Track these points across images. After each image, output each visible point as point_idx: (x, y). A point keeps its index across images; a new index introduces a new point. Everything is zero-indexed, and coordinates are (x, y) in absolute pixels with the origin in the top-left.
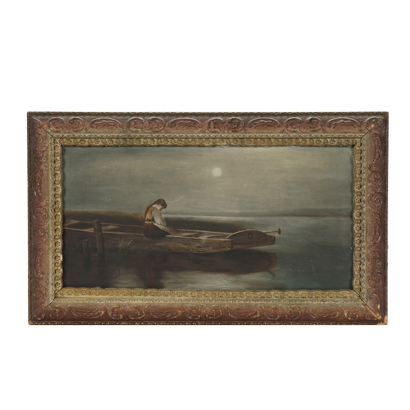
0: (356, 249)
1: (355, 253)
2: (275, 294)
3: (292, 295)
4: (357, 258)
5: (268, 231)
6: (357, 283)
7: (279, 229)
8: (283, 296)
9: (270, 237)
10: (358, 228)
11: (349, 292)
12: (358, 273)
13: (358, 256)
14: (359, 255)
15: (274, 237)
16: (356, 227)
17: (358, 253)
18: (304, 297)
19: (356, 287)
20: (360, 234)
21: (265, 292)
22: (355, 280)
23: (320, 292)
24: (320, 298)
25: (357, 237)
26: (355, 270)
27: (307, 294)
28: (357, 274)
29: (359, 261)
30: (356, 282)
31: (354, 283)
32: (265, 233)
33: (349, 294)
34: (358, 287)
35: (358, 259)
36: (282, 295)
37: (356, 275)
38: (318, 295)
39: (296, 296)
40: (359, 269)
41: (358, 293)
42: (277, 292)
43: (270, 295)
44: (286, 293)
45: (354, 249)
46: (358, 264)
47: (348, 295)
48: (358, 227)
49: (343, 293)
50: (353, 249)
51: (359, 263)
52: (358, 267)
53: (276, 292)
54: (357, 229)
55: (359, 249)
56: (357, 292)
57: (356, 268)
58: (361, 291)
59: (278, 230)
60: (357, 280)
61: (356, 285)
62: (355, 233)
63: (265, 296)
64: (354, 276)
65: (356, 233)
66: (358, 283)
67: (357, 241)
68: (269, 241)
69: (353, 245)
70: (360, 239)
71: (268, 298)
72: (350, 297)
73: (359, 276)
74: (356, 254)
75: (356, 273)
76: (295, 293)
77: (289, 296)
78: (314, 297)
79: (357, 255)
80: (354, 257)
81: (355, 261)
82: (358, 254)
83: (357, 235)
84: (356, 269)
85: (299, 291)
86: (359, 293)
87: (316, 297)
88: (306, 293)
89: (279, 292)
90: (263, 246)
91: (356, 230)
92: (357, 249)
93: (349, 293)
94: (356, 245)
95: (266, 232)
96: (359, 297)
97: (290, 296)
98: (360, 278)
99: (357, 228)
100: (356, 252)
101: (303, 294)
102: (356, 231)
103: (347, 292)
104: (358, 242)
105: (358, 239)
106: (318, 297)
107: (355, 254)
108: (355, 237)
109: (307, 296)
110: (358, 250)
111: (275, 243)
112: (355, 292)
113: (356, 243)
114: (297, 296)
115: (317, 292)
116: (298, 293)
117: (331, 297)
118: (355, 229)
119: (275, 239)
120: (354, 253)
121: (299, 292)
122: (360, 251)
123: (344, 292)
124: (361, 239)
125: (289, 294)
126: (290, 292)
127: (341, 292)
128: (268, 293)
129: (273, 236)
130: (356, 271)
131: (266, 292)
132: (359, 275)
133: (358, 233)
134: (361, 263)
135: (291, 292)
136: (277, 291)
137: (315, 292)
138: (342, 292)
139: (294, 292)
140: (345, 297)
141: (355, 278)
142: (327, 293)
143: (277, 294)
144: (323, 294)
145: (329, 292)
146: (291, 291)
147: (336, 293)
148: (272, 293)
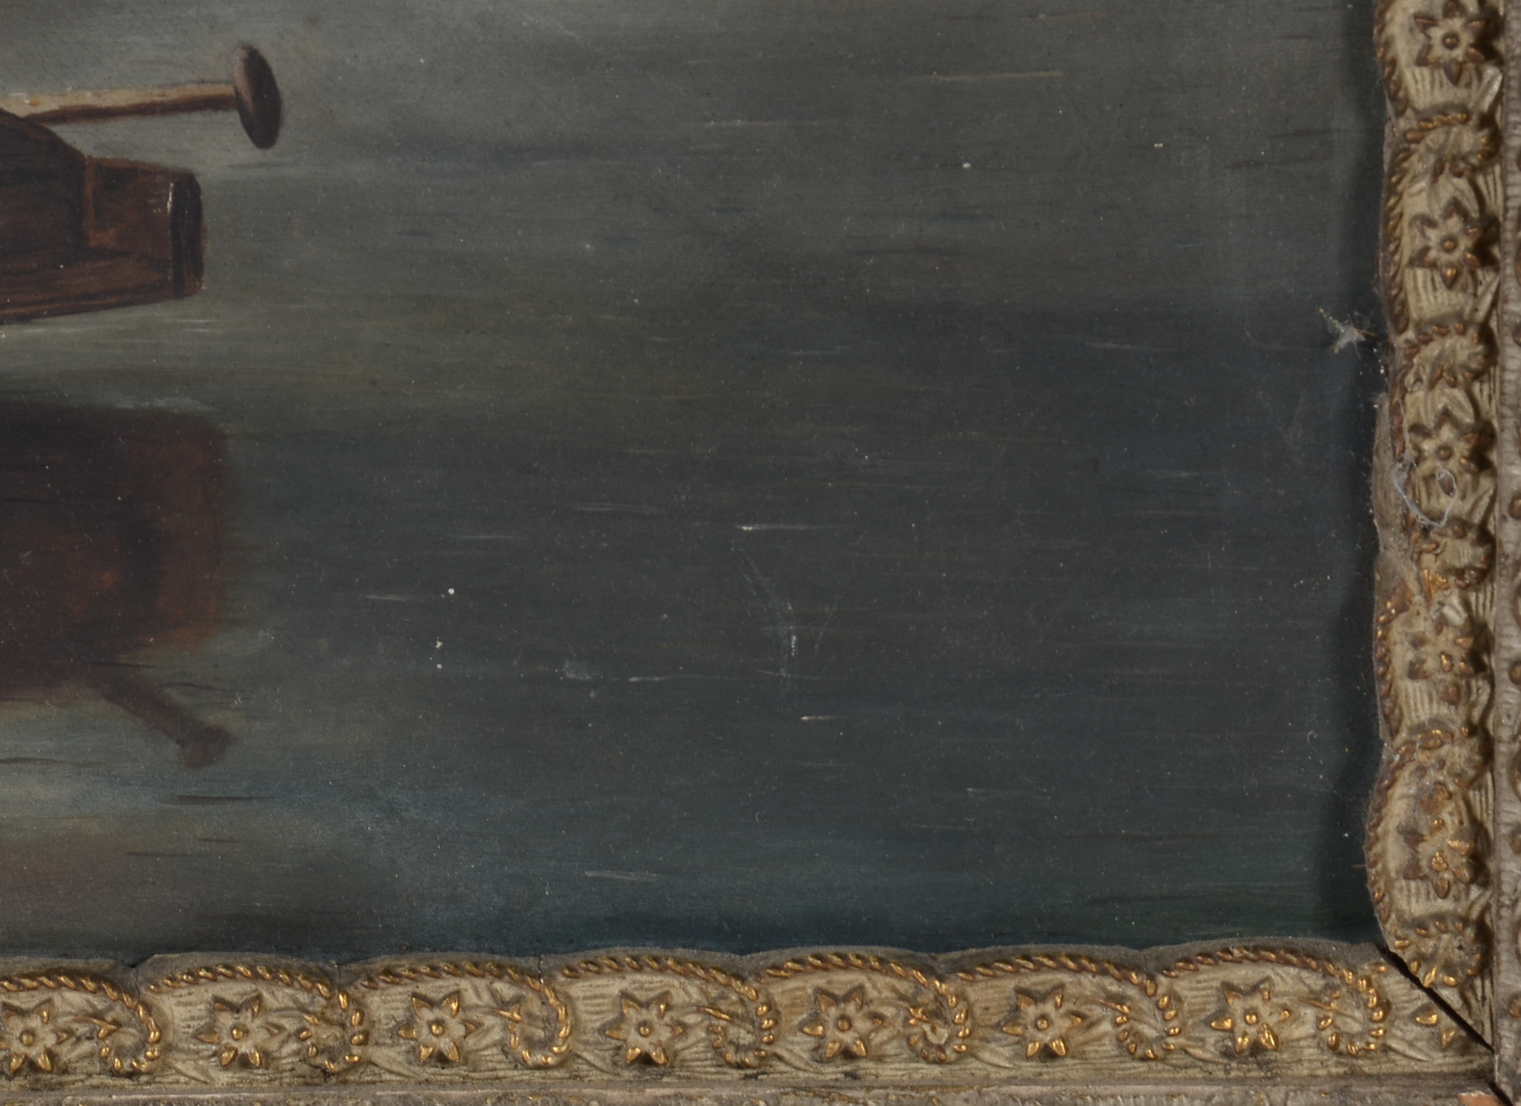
0: (1414, 348)
1: (1395, 410)
2: (226, 1019)
3: (472, 1027)
4: (1429, 478)
5: (88, 99)
6: (1425, 848)
7: (257, 68)
8: (346, 1046)
9: (124, 178)
10: (1451, 41)
11: (1315, 981)
12: (1444, 710)
13: (1445, 452)
14: (1462, 448)
15: (187, 185)
16: (1425, 21)
17: (1446, 416)
18: (645, 1060)
19: (1413, 902)
20: (1487, 121)
21: (72, 1000)
22: (1398, 806)
23: (880, 980)
24: (888, 1072)
25: (1437, 172)
26: (1402, 655)
27: (699, 1009)
28: (1436, 722)
29: (1461, 526)
30: (1412, 836)
31: (1390, 853)
32: (36, 122)
33: (1309, 1013)
34: (1446, 905)
35: (1450, 505)
36: (327, 1035)
37: (1419, 728)
38: (862, 1025)
39: (531, 1043)
40: (1453, 644)
41: (1450, 996)
42: (248, 987)
43: (142, 1045)
44: (386, 1004)
45: (1389, 348)
46: (1448, 571)
47: (1294, 1018)
48: (1456, 24)
49: (1229, 988)
50: (1375, 345)
51: (1466, 553)
52: (1442, 623)
53: (232, 991)
54: (1439, 51)
55: (1464, 348)
56: (1428, 979)
57: (1423, 626)
58: (1486, 967)
59: (229, 76)
60: (1427, 802)
61: (1413, 871)
62: (1403, 105)
63: (68, 1053)
64: (1390, 752)
65: (1424, 117)
66: (1446, 844)
67: (1434, 236)
68: (107, 238)
69: (1378, 291)
70: (1471, 205)
71: (115, 1073)
72: (1334, 1048)
73: (1460, 754)
74: (1418, 429)
75: (1418, 703)
76: (518, 1000)
77: (432, 1041)
78: (797, 1047)
79: (1428, 446)
80: (1390, 480)
81: (1408, 526)
82: (1447, 433)
83: (1435, 138)
84: (1418, 642)
85: (574, 974)
86: (1464, 989)
87: (832, 1047)
88: (678, 997)
89: (278, 997)
90: (24, 319)
91: (1422, 61)
92: (1432, 350)
93: (1313, 999)
94: (1426, 297)
95: (49, 104)
96: (1465, 1050)
97: (445, 1044)
98: (1475, 783)
99: (1437, 33)
100: (1421, 403)
101: (633, 1015)
102: (1422, 88)
103: (1287, 979)
104: (1449, 239)
105: (1455, 207)
106: (847, 1054)
107: (1397, 433)
108: (1398, 168)
109: (694, 1046)
110: (1442, 374)
111: (197, 268)
112: (1395, 984)
113: (1420, 259)
114: (546, 1044)
115: (842, 980)
116: (568, 1001)
117: (1047, 1054)
118: (1404, 48)
119: (197, 215)
120: (1383, 404)
121: (578, 989)
122: (1478, 376)
123: (1242, 974)
124: (1495, 204)
125: (428, 1015)
126: (450, 984)
127: (1196, 987)
128: (118, 1012)
129: (165, 172)
130: (1415, 672)
131: (79, 987)
132: (1458, 727)
133: (1443, 110)
134: (1491, 557)
135: (464, 984)
136: (256, 977)
137: (819, 980)
138: (1211, 977)
139: (505, 989)
140: (1256, 1048)
141: (1405, 775)
142: (989, 993)
143: (246, 1017)
144: (937, 1014)
145: (1009, 984)
146: (458, 971)
147: (1114, 988)
148: (181, 1007)
